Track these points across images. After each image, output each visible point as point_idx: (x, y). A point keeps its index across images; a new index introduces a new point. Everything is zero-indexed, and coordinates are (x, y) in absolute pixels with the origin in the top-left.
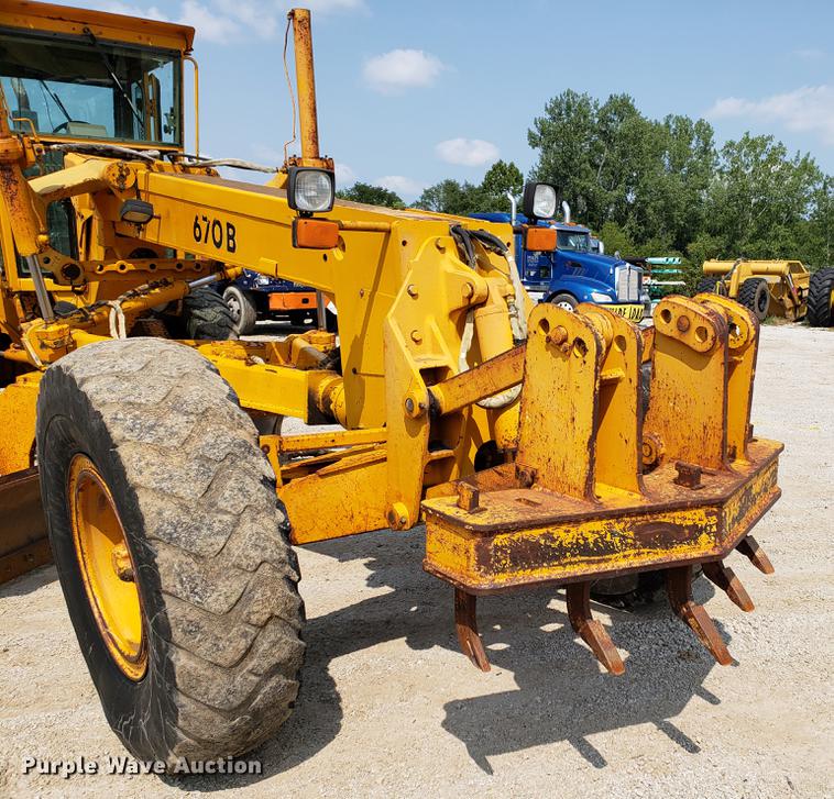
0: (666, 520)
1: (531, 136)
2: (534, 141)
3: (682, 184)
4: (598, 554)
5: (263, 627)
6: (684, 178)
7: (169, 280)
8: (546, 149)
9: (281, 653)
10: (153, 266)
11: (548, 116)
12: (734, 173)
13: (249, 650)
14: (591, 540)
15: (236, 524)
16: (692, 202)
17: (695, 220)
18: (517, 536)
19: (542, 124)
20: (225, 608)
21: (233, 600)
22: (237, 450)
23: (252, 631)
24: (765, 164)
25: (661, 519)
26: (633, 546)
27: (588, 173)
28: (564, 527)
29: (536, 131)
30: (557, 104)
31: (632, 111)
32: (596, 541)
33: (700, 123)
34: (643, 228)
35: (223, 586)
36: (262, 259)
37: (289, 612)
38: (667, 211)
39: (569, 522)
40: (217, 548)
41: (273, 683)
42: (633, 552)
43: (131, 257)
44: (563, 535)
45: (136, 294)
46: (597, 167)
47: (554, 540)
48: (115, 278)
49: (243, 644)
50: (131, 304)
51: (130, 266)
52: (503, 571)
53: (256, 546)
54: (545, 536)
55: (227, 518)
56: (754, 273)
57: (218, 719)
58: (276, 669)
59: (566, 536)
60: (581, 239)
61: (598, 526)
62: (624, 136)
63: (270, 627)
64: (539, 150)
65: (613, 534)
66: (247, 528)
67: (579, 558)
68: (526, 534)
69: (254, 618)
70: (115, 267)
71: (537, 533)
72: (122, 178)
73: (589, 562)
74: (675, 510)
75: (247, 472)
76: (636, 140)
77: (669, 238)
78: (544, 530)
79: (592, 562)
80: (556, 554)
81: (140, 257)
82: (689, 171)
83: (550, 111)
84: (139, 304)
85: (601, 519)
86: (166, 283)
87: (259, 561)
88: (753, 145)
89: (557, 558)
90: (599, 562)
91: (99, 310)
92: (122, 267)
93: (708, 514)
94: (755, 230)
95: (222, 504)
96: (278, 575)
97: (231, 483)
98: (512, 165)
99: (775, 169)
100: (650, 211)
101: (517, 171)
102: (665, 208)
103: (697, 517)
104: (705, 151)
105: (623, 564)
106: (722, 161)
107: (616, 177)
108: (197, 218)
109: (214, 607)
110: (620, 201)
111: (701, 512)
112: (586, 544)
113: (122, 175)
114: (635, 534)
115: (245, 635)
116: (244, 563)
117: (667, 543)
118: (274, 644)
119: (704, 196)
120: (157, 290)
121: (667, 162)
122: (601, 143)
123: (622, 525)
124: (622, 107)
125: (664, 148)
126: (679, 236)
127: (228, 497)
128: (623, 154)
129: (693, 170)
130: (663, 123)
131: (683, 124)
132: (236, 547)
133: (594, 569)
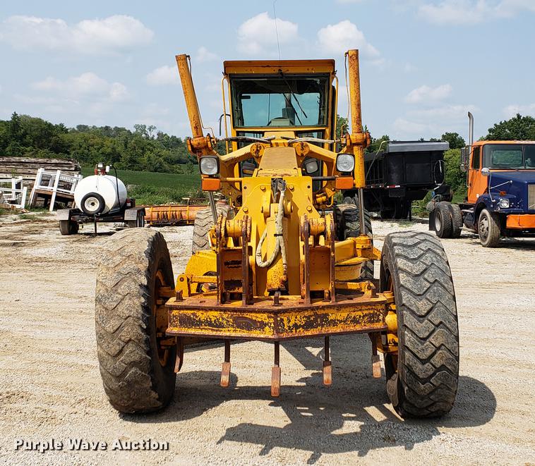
0: (248, 316)
4: (216, 327)
5: (127, 343)
9: (136, 357)
13: (121, 351)
14: (213, 320)
15: (122, 300)
18: (181, 312)
20: (112, 331)
21: (115, 328)
22: (133, 272)
23: (122, 343)
25: (245, 315)
26: (232, 326)
28: (201, 312)
32: (215, 320)
35: (112, 322)
37: (139, 340)
39: (202, 309)
40: (113, 307)
41: (133, 370)
42: (232, 329)
44: (201, 315)
47: (197, 317)
49: (118, 348)
52: (176, 326)
53: (127, 309)
54: (194, 314)
55: (120, 296)
57: (113, 380)
58: (133, 364)
59: (202, 315)
61: (216, 313)
63: (130, 344)
65: (223, 319)
66: (127, 302)
67: (207, 327)
68: (185, 312)
69: (123, 338)
71: (189, 312)
73: (212, 330)
74: (251, 312)
75: (134, 280)
78: (193, 312)
79: (214, 330)
80: (197, 324)
85: (217, 311)
87: (127, 315)
89: (199, 326)
90: (217, 331)
93: (269, 317)
95: (119, 291)
96: (136, 323)
97: (126, 283)
103: (263, 318)
105: (228, 334)
109: (108, 330)
111: (265, 315)
112: (211, 321)
113: (257, 150)
114: (233, 320)
115: (119, 344)
116: (121, 315)
117: (249, 328)
118: (131, 352)
123: (227, 315)
127: (123, 289)
132: (120, 308)
133: (214, 333)
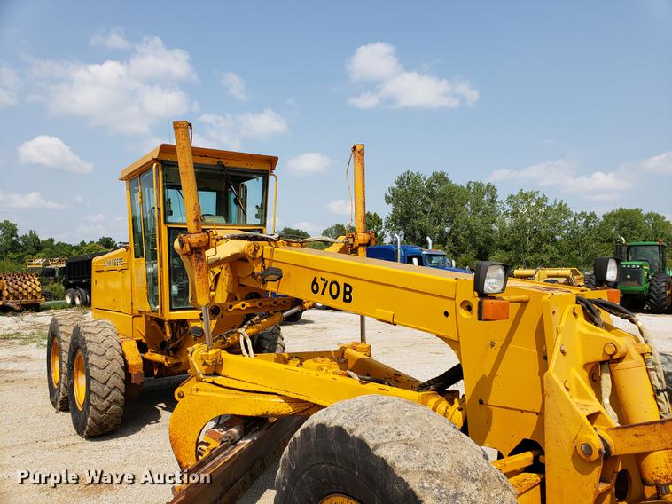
1: (387, 198)
2: (388, 200)
3: (480, 221)
6: (480, 217)
7: (271, 312)
8: (395, 204)
10: (260, 304)
11: (396, 186)
12: (515, 214)
16: (487, 231)
17: (489, 242)
19: (393, 191)
24: (535, 207)
27: (421, 216)
29: (389, 195)
30: (401, 179)
31: (446, 180)
33: (489, 185)
34: (457, 247)
36: (378, 310)
38: (471, 238)
43: (246, 298)
45: (253, 324)
46: (425, 212)
48: (239, 312)
50: (251, 330)
51: (248, 305)
56: (549, 276)
60: (441, 259)
62: (441, 195)
64: (391, 205)
70: (239, 306)
72: (255, 251)
76: (450, 197)
77: (473, 253)
81: (251, 298)
82: (483, 213)
83: (398, 183)
84: (255, 330)
86: (270, 315)
88: (525, 197)
91: (232, 336)
92: (243, 306)
94: (532, 247)
98: (375, 214)
99: (542, 210)
100: (460, 237)
101: (378, 217)
102: (470, 236)
104: (493, 201)
106: (507, 207)
107: (439, 219)
108: (315, 279)
110: (442, 232)
113: (255, 250)
119: (495, 227)
120: (265, 320)
121: (469, 208)
122: (428, 199)
124: (441, 178)
125: (467, 201)
126: (480, 251)
128: (443, 205)
129: (486, 212)
130: (466, 186)
131: (479, 186)
